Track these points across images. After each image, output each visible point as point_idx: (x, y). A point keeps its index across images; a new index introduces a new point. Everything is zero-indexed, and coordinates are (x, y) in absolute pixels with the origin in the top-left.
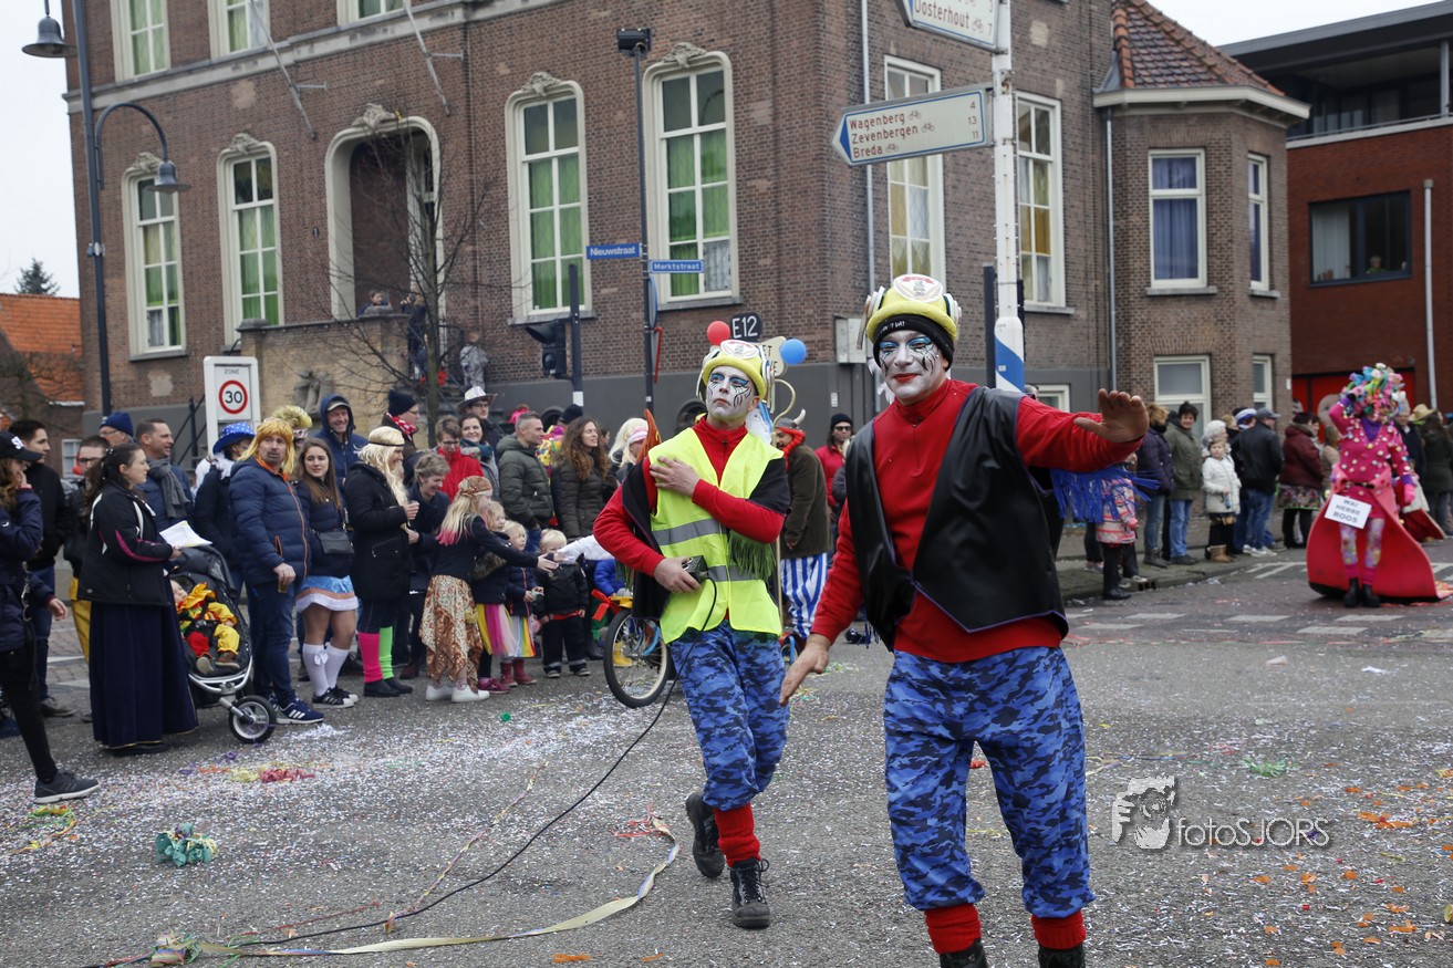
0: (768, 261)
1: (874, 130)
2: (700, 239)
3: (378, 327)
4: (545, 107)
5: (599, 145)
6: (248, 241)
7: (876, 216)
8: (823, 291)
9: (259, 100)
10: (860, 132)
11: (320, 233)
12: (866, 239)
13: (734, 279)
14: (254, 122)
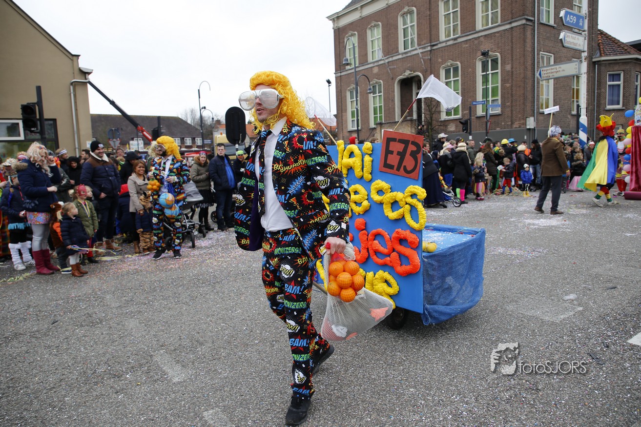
0: (509, 104)
1: (548, 72)
2: (490, 99)
3: (410, 122)
4: (450, 69)
5: (464, 77)
6: (375, 103)
7: (537, 92)
8: (524, 111)
9: (379, 71)
10: (544, 72)
11: (393, 101)
12: (534, 98)
13: (500, 108)
14: (378, 76)
